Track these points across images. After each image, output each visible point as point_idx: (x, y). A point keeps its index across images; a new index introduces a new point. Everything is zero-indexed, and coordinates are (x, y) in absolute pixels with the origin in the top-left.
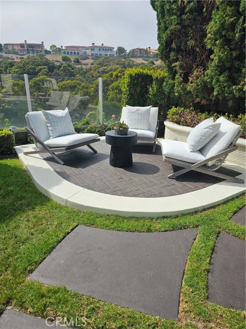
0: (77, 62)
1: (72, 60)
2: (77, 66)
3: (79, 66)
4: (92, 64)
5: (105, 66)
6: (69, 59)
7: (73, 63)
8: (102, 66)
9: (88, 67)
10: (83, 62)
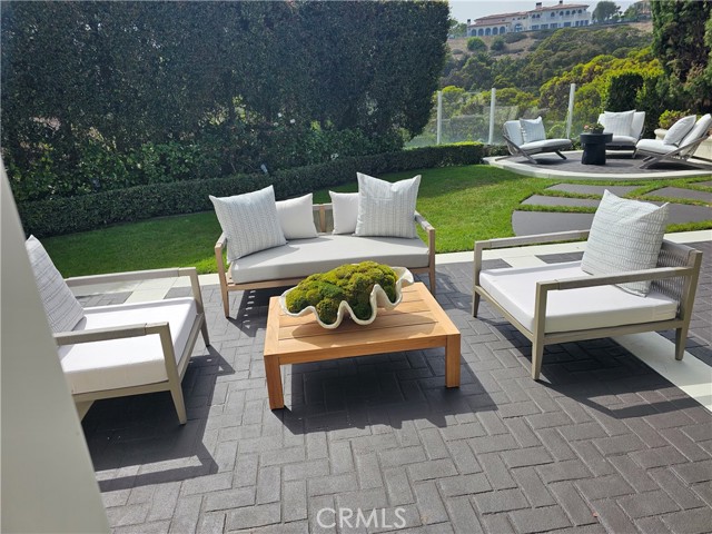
0: (499, 48)
1: (489, 45)
2: (498, 58)
3: (503, 57)
4: (533, 49)
5: (562, 50)
6: (482, 46)
7: (490, 51)
8: (555, 51)
9: (522, 56)
10: (512, 46)
